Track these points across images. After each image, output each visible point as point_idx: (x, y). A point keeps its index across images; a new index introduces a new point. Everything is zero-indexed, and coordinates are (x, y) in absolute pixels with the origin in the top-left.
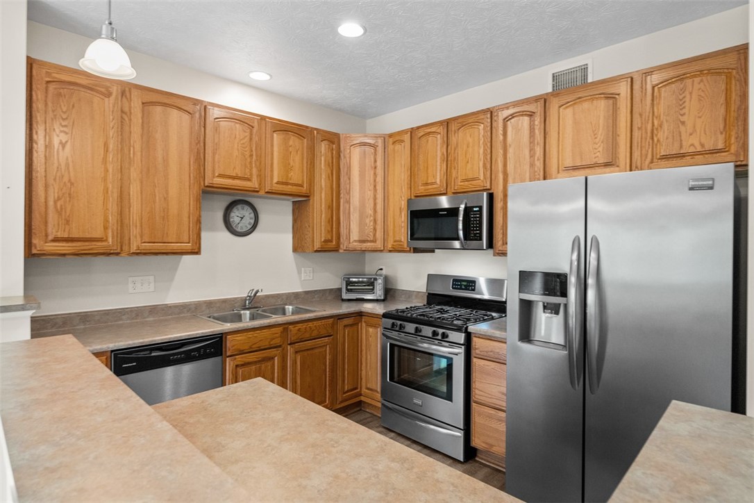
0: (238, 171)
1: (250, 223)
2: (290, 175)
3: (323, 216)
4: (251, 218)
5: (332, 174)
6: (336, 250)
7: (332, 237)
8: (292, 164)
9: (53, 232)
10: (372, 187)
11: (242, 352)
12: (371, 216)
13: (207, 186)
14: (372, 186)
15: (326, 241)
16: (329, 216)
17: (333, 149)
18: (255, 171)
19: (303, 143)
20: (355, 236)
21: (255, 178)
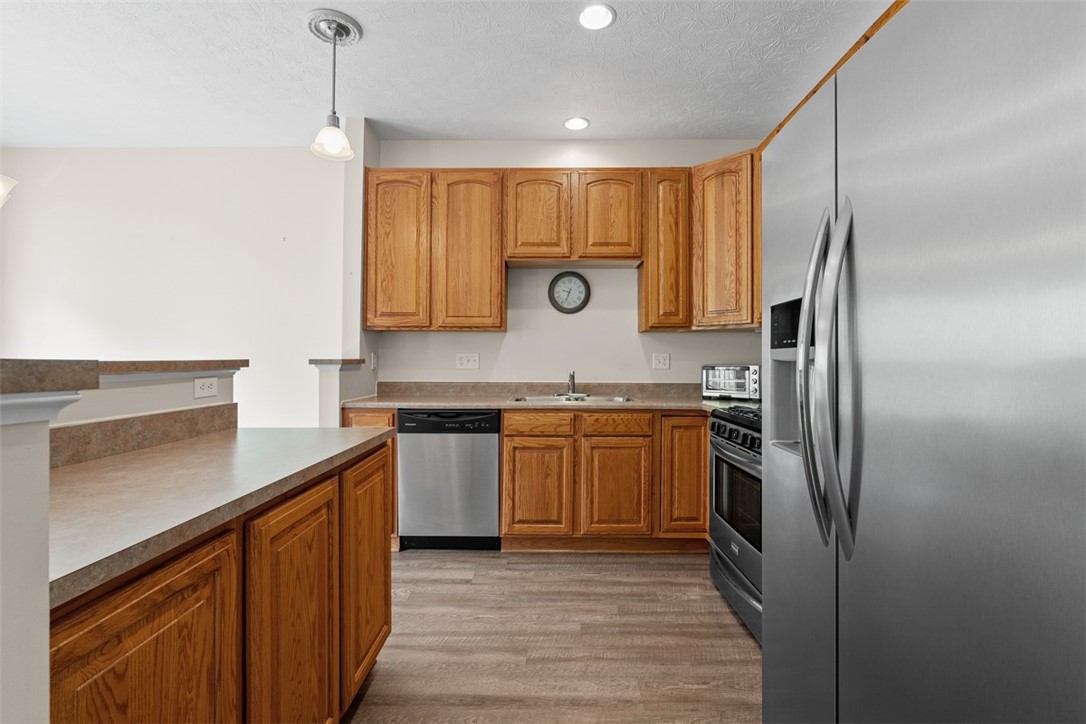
0: (544, 237)
1: (579, 298)
2: (610, 233)
3: (662, 281)
4: (580, 292)
5: (677, 224)
6: (686, 325)
7: (677, 309)
8: (613, 218)
9: (381, 309)
10: (733, 233)
11: (521, 434)
12: (732, 273)
13: (509, 257)
14: (734, 230)
15: (666, 314)
16: (673, 280)
17: (677, 190)
18: (564, 235)
19: (629, 191)
20: (711, 307)
21: (564, 242)
